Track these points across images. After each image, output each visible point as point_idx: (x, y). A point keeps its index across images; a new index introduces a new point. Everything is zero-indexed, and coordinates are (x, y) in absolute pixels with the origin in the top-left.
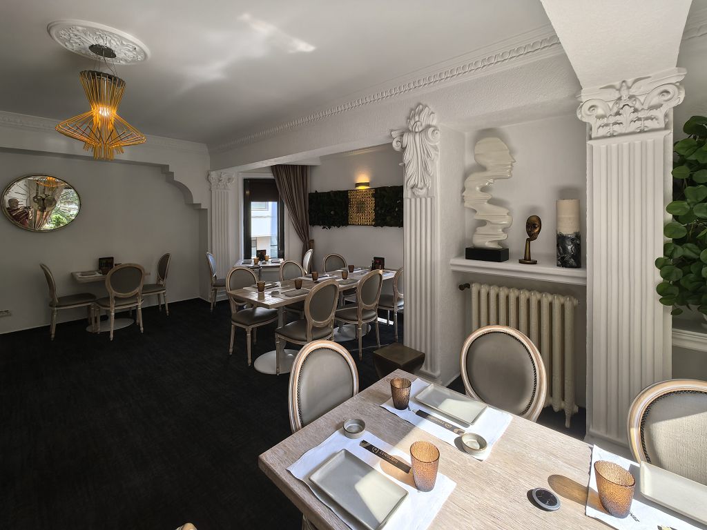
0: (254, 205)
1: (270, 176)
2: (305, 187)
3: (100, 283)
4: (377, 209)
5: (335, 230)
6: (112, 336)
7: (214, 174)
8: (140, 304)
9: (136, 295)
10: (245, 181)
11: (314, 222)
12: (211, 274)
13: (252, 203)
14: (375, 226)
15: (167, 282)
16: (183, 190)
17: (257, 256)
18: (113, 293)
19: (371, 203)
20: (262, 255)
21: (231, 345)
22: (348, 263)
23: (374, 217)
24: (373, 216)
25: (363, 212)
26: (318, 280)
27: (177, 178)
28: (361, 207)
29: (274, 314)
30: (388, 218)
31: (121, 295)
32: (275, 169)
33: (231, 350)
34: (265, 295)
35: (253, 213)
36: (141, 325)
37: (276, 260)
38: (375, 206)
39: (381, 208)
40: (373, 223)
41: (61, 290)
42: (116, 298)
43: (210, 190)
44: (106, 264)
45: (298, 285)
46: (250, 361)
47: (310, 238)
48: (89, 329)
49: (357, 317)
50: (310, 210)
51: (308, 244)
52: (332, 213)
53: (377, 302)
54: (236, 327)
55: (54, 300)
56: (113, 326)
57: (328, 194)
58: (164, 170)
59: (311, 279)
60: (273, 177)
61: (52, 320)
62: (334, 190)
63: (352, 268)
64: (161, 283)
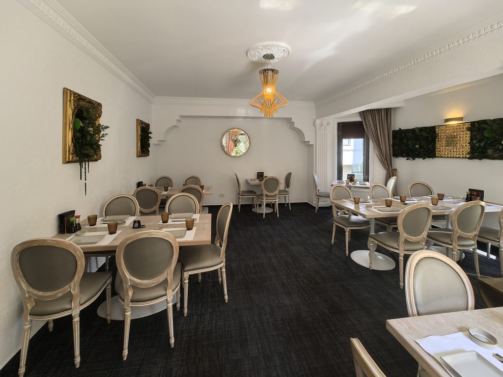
0: (345, 141)
1: (358, 119)
2: (389, 125)
3: (258, 186)
4: (474, 142)
5: (419, 162)
6: (264, 216)
7: (318, 121)
8: (277, 200)
9: (275, 195)
10: (339, 124)
11: (397, 154)
12: (316, 188)
13: (344, 140)
14: (469, 158)
15: (290, 190)
16: (299, 133)
17: (348, 178)
18: (265, 192)
19: (466, 137)
20: (351, 178)
21: (333, 238)
22: (436, 191)
23: (469, 150)
24: (468, 148)
25: (455, 145)
26: (406, 202)
27: (295, 126)
28: (452, 140)
29: (367, 223)
30: (490, 152)
31: (268, 194)
32: (363, 114)
33: (333, 241)
34: (360, 207)
35: (344, 148)
36: (278, 213)
37: (363, 182)
38: (472, 139)
39: (480, 141)
40: (468, 156)
41: (243, 188)
42: (266, 195)
43: (316, 132)
44: (260, 175)
45: (389, 204)
46: (347, 252)
47: (393, 168)
48: (253, 210)
49: (452, 241)
50: (393, 145)
51: (391, 172)
52: (417, 146)
53: (476, 232)
54: (337, 226)
55: (240, 192)
56: (264, 210)
57: (413, 131)
58: (289, 121)
59: (400, 201)
60: (361, 120)
61: (239, 202)
62: (419, 127)
63: (441, 197)
64: (287, 190)
